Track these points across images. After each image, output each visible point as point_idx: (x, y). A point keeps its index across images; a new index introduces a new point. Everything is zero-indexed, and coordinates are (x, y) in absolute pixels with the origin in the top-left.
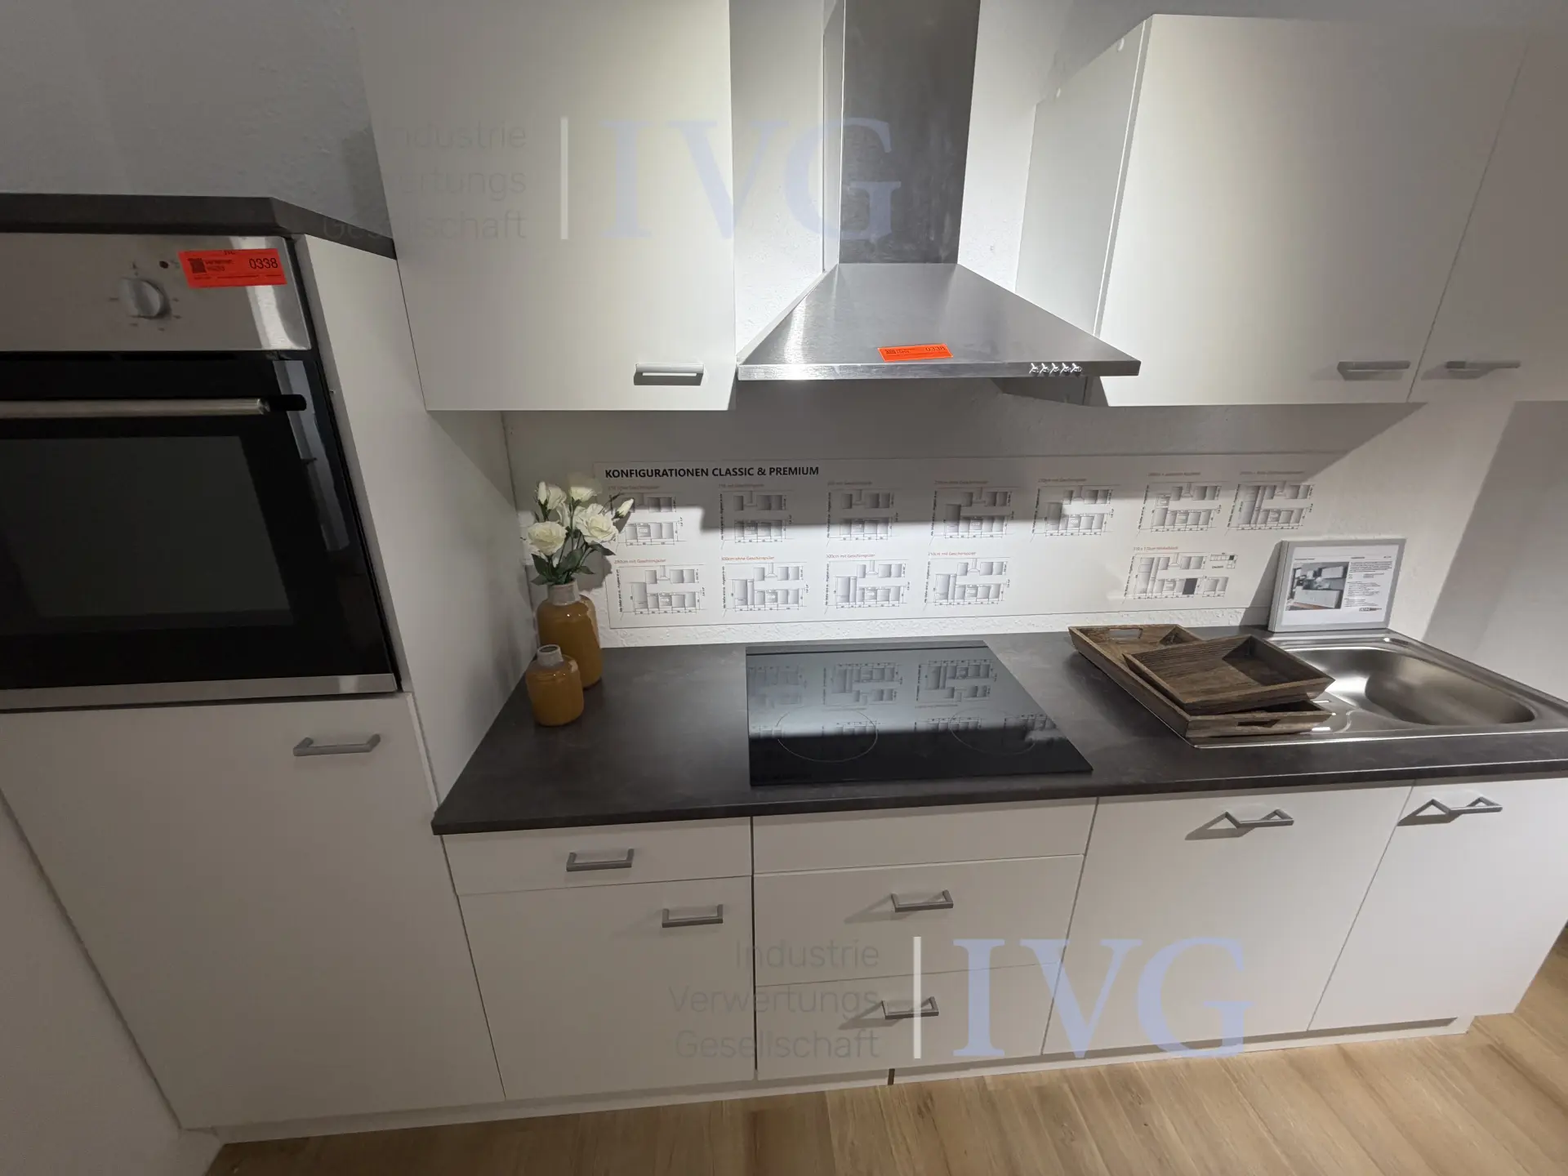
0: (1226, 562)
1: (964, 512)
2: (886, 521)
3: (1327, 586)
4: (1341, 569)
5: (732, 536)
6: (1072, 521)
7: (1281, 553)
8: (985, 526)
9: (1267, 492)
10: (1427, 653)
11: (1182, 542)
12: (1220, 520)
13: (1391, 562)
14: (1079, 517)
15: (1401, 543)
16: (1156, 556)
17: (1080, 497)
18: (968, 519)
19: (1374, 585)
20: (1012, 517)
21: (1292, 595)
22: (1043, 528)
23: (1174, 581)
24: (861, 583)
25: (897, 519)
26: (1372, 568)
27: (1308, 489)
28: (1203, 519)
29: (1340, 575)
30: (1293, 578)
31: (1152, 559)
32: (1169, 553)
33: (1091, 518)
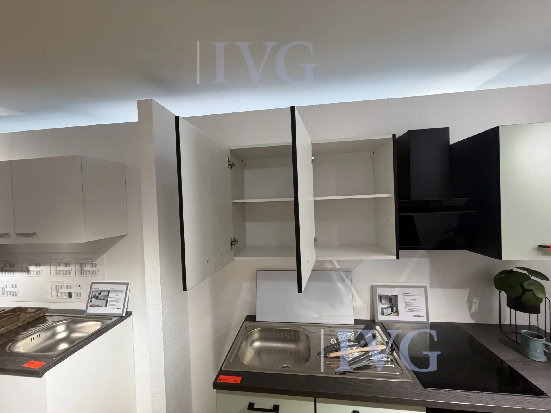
0: (78, 287)
1: (4, 269)
3: (102, 298)
4: (107, 292)
6: (32, 273)
7: (92, 285)
8: (10, 273)
9: (84, 265)
11: (65, 280)
12: (73, 273)
14: (33, 271)
15: (127, 284)
16: (57, 284)
17: (32, 265)
18: (6, 271)
19: (118, 299)
20: (16, 271)
21: (91, 301)
22: (25, 274)
23: (65, 293)
26: (117, 292)
27: (95, 264)
28: (68, 273)
29: (107, 295)
30: (92, 295)
31: (57, 285)
32: (61, 284)
33: (37, 272)
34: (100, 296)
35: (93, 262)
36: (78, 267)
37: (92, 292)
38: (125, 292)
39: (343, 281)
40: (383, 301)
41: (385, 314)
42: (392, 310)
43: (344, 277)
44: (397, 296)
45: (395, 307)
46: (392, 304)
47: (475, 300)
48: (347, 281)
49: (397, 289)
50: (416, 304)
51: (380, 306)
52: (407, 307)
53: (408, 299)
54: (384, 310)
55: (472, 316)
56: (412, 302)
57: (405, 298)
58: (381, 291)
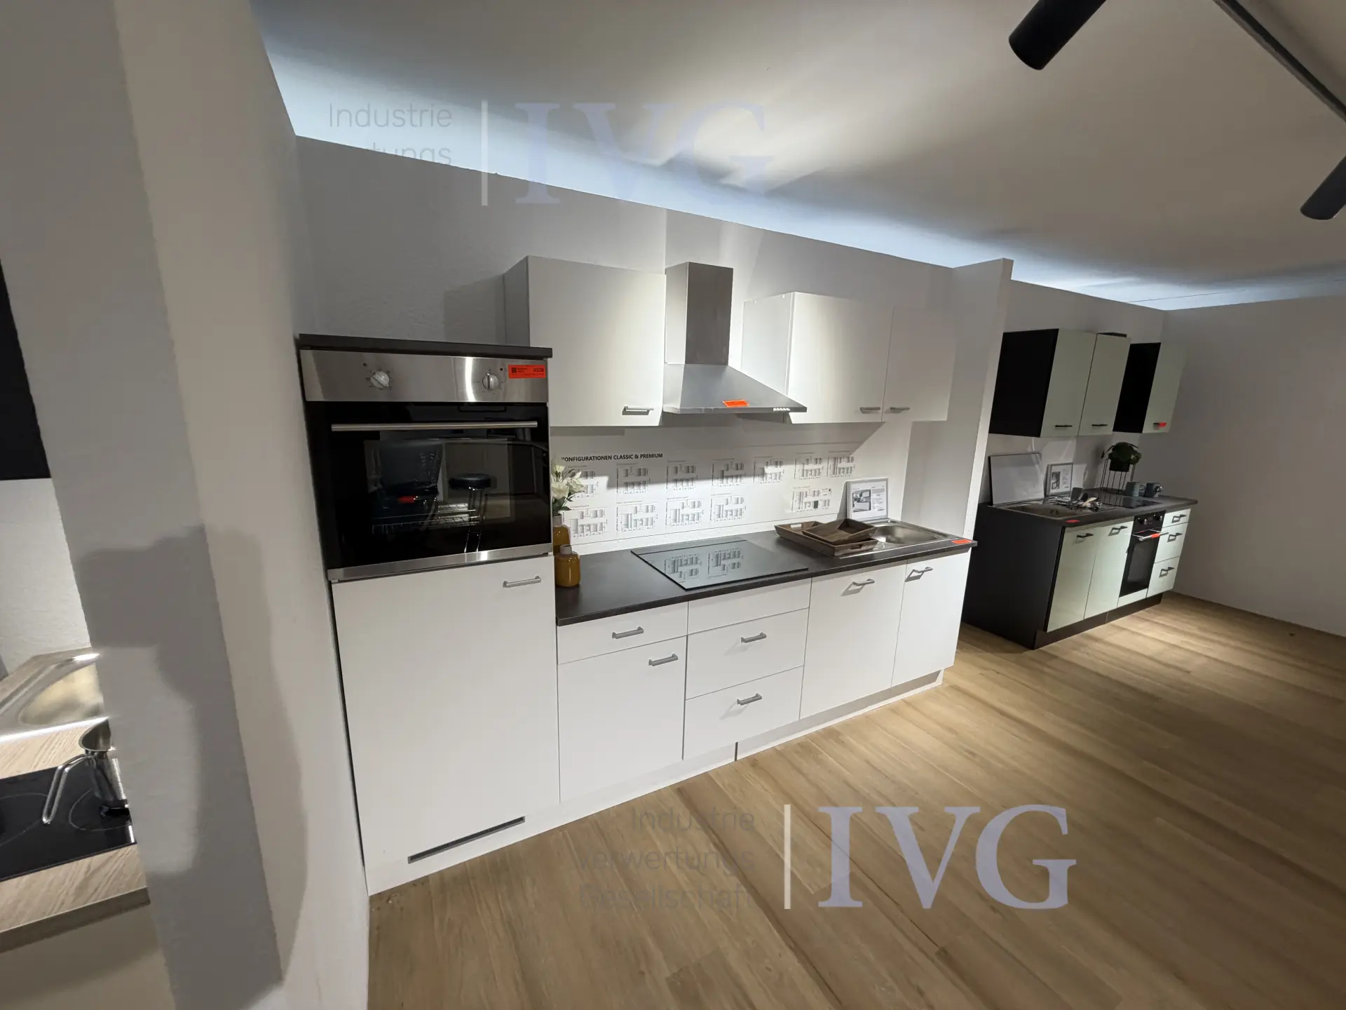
0: (827, 492)
1: (726, 473)
2: (692, 479)
3: (865, 500)
4: (868, 492)
5: (622, 490)
6: (769, 476)
7: (847, 486)
8: (734, 480)
9: (839, 461)
10: (904, 525)
11: (812, 484)
12: (824, 472)
13: (885, 489)
14: (771, 474)
15: (886, 480)
16: (802, 490)
17: (771, 465)
18: (727, 477)
19: (880, 499)
20: (745, 475)
21: (854, 505)
22: (757, 479)
23: (810, 503)
24: (682, 512)
25: (697, 479)
26: (879, 491)
27: (852, 458)
28: (817, 472)
29: (868, 495)
30: (853, 498)
31: (801, 492)
32: (807, 490)
33: (776, 474)
34: (862, 498)
36: (831, 463)
39: (1038, 462)
40: (1052, 478)
41: (1053, 488)
42: (1057, 485)
43: (1039, 459)
44: (1060, 473)
45: (1058, 481)
49: (1060, 467)
50: (1067, 478)
51: (1052, 482)
52: (1063, 481)
54: (1053, 485)
56: (1066, 475)
57: (1063, 473)
58: (1051, 470)
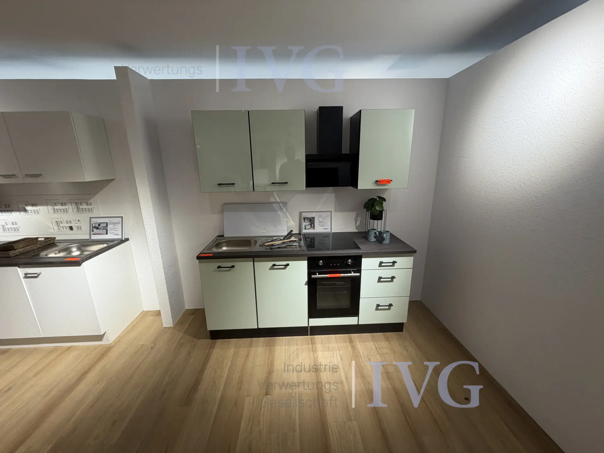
0: (78, 222)
3: (102, 228)
4: (106, 224)
6: (30, 212)
9: (79, 204)
12: (70, 211)
13: (120, 222)
14: (31, 210)
15: (122, 217)
17: (29, 206)
19: (116, 228)
20: (13, 211)
21: (93, 231)
23: (66, 227)
26: (114, 224)
28: (66, 211)
29: (106, 226)
30: (92, 227)
31: (57, 221)
32: (61, 220)
33: (35, 211)
34: (100, 227)
35: (88, 201)
36: (74, 206)
37: (92, 224)
38: (121, 223)
39: (281, 209)
40: (306, 221)
41: (307, 229)
42: (311, 226)
43: (282, 207)
44: (314, 218)
45: (312, 224)
46: (311, 223)
47: (359, 218)
48: (284, 210)
49: (315, 213)
50: (325, 222)
51: (304, 224)
52: (320, 224)
53: (321, 220)
54: (306, 226)
55: (357, 228)
56: (323, 220)
57: (319, 218)
58: (304, 215)
